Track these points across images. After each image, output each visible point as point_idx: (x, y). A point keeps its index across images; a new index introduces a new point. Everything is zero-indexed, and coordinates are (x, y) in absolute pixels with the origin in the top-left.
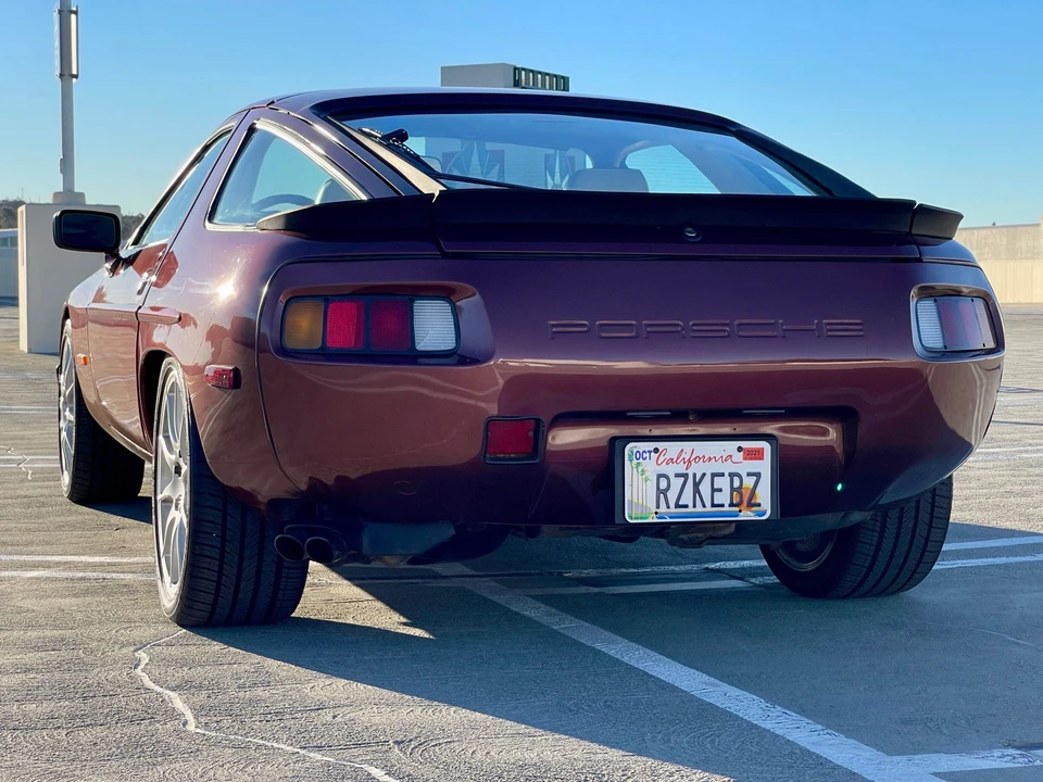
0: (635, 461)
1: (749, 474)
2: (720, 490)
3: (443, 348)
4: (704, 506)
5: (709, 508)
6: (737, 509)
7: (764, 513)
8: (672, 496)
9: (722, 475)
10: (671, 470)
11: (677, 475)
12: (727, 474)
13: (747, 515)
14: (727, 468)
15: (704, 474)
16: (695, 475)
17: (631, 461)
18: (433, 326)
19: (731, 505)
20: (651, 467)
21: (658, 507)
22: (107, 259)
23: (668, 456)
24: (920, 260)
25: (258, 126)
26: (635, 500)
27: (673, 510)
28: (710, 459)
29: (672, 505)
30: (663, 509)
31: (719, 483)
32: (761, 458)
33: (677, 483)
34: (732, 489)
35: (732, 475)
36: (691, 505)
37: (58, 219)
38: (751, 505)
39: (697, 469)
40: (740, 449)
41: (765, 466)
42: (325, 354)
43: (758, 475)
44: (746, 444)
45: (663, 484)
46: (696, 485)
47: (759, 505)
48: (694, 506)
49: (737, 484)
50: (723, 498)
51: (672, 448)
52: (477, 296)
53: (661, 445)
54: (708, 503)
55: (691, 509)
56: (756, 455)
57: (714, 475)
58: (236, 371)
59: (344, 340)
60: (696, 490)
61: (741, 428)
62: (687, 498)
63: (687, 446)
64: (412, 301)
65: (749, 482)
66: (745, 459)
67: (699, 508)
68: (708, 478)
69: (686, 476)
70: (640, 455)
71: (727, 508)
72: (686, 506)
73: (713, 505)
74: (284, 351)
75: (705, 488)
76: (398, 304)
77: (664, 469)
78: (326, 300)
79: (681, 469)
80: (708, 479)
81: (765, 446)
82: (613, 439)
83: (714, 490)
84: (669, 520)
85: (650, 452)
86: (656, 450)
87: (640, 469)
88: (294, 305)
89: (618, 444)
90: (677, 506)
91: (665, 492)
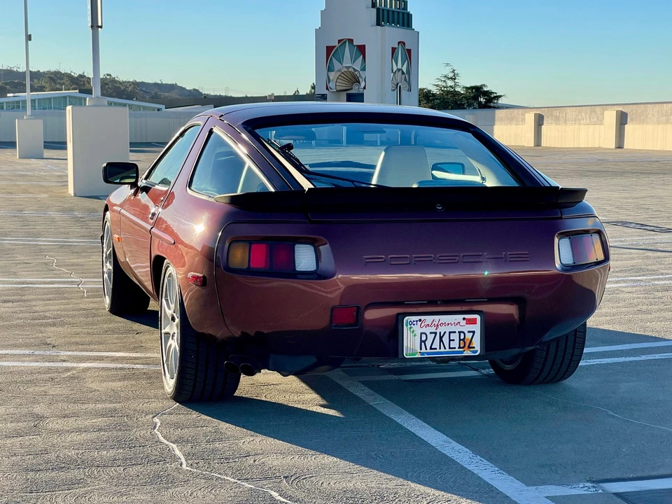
0: (409, 326)
1: (469, 332)
2: (454, 340)
3: (310, 270)
4: (445, 349)
5: (448, 350)
6: (462, 350)
7: (477, 351)
8: (428, 344)
9: (455, 332)
10: (428, 330)
11: (431, 333)
12: (457, 332)
13: (468, 353)
14: (458, 329)
15: (445, 332)
16: (440, 333)
17: (407, 326)
18: (305, 258)
19: (459, 348)
20: (418, 329)
21: (421, 349)
22: (131, 188)
23: (426, 323)
24: (561, 218)
25: (214, 130)
26: (409, 346)
27: (429, 350)
28: (448, 324)
29: (428, 347)
30: (424, 350)
32: (476, 323)
33: (431, 337)
34: (460, 340)
35: (460, 332)
36: (438, 348)
37: (105, 169)
38: (469, 347)
39: (441, 330)
40: (464, 319)
41: (477, 328)
42: (249, 272)
43: (474, 332)
44: (467, 316)
45: (424, 338)
46: (441, 338)
47: (474, 348)
48: (440, 349)
49: (462, 337)
50: (455, 344)
51: (429, 319)
52: (328, 246)
53: (422, 318)
54: (447, 347)
55: (438, 350)
56: (473, 322)
57: (450, 333)
58: (204, 277)
59: (260, 264)
60: (441, 340)
61: (465, 308)
62: (436, 344)
63: (436, 318)
64: (294, 245)
65: (469, 336)
66: (467, 324)
67: (443, 350)
68: (447, 334)
69: (436, 333)
70: (412, 323)
71: (457, 349)
72: (436, 349)
74: (228, 269)
75: (446, 339)
76: (288, 245)
77: (424, 330)
78: (251, 243)
79: (433, 330)
81: (478, 317)
82: (398, 314)
83: (450, 340)
84: (426, 356)
85: (417, 321)
86: (420, 320)
87: (412, 330)
88: (234, 245)
89: (400, 317)
90: (431, 348)
91: (424, 342)
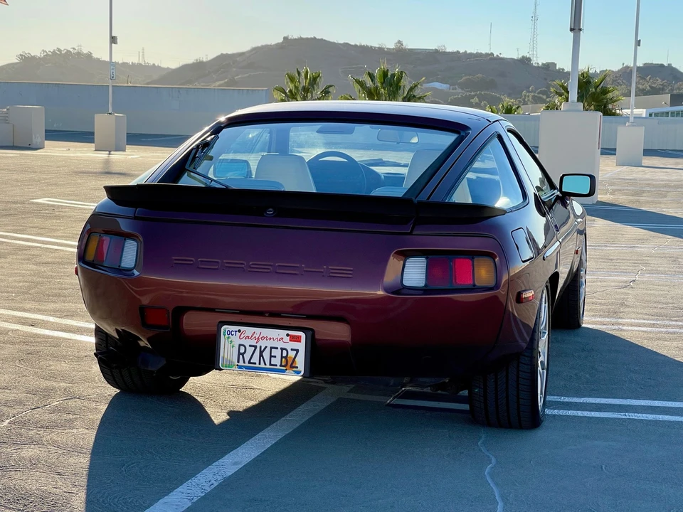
0: (227, 335)
1: (292, 350)
2: (275, 357)
4: (265, 364)
5: (268, 366)
6: (285, 368)
7: (300, 372)
8: (247, 357)
9: (277, 348)
10: (247, 343)
11: (250, 346)
12: (279, 348)
13: (289, 373)
14: (280, 345)
15: (266, 347)
16: (261, 347)
17: (225, 335)
19: (280, 366)
20: (236, 340)
21: (238, 362)
23: (246, 335)
26: (226, 356)
27: (247, 364)
28: (270, 339)
29: (247, 361)
30: (241, 363)
31: (274, 352)
32: (300, 341)
33: (250, 350)
34: (282, 357)
35: (282, 349)
36: (258, 363)
38: (292, 367)
39: (262, 344)
41: (301, 346)
43: (297, 351)
44: (291, 333)
45: (242, 351)
46: (261, 353)
47: (297, 368)
48: (260, 364)
49: (284, 355)
50: (276, 361)
51: (249, 331)
53: (242, 328)
54: (267, 362)
55: (257, 365)
56: (297, 339)
57: (271, 348)
60: (261, 355)
62: (256, 359)
63: (258, 330)
64: (125, 240)
65: (292, 354)
66: (290, 341)
67: (262, 365)
69: (256, 347)
70: (230, 333)
71: (278, 367)
72: (255, 363)
73: (270, 365)
75: (266, 355)
77: (243, 342)
79: (253, 343)
80: (268, 350)
81: (302, 335)
83: (271, 356)
84: (245, 370)
85: (236, 331)
86: (239, 331)
87: (230, 340)
90: (249, 362)
91: (243, 354)
